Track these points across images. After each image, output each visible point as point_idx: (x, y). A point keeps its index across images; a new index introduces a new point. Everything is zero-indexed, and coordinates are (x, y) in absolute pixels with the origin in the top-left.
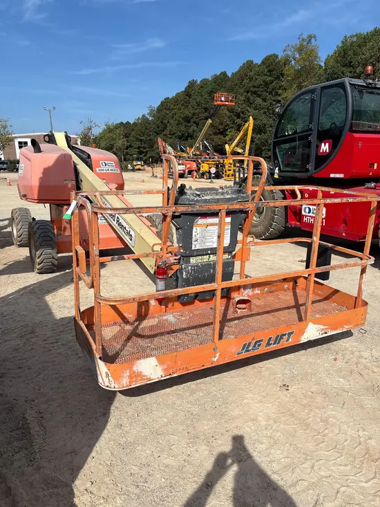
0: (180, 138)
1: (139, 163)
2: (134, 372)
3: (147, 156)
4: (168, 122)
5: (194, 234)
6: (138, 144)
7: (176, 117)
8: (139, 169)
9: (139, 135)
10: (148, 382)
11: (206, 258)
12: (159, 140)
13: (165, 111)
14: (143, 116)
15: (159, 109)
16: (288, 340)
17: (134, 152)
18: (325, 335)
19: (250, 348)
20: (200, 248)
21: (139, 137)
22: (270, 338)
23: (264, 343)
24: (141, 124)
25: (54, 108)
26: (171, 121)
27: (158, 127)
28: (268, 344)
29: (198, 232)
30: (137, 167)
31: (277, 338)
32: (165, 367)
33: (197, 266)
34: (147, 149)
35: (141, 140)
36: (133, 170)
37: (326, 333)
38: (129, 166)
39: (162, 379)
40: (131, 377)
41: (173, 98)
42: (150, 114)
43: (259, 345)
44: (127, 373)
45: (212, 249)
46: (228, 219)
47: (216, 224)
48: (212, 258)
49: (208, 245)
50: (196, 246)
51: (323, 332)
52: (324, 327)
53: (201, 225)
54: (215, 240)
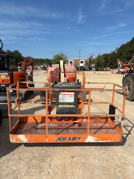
0: (127, 59)
1: (109, 68)
2: (17, 138)
3: (114, 65)
4: (123, 53)
5: (59, 97)
6: (110, 61)
7: (126, 51)
8: (109, 70)
9: (111, 58)
10: (23, 142)
11: (65, 106)
12: (118, 60)
13: (122, 49)
14: (114, 51)
15: (120, 48)
16: (79, 140)
17: (109, 64)
18: (97, 142)
19: (61, 140)
20: (62, 102)
21: (111, 59)
22: (70, 138)
23: (67, 139)
24: (112, 54)
25: (81, 50)
26: (124, 53)
27: (119, 55)
28: (69, 140)
29: (61, 97)
30: (108, 70)
31: (73, 138)
32: (28, 139)
33: (61, 108)
34: (114, 63)
35: (112, 60)
36: (106, 71)
37: (98, 141)
38: (105, 69)
39: (27, 142)
40: (16, 139)
41: (126, 44)
42: (116, 51)
43: (65, 139)
44: (15, 138)
45: (66, 103)
46: (73, 93)
47: (68, 95)
48: (67, 106)
49: (65, 101)
50: (60, 101)
51: (97, 140)
52: (97, 139)
53: (62, 94)
54: (68, 100)
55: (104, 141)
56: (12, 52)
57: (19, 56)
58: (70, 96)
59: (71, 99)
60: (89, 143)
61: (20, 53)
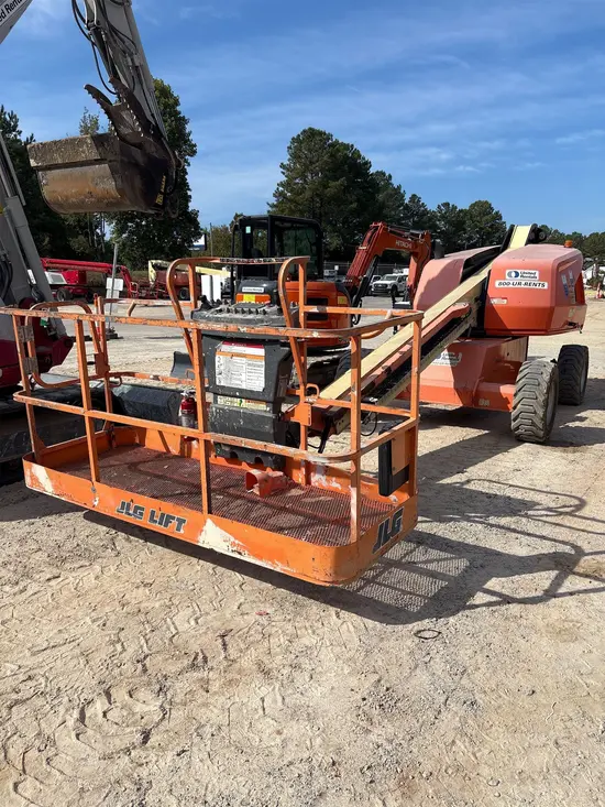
5: (217, 363)
11: (236, 402)
16: (178, 529)
18: (238, 556)
20: (226, 385)
22: (153, 513)
23: (147, 515)
28: (153, 519)
29: (222, 362)
31: (162, 516)
32: (53, 483)
33: (224, 410)
37: (240, 553)
43: (142, 514)
45: (241, 390)
46: (261, 352)
47: (244, 356)
48: (245, 404)
49: (235, 383)
50: (221, 381)
51: (235, 549)
52: (237, 542)
53: (224, 353)
54: (243, 377)
55: (261, 558)
56: (461, 211)
57: (491, 227)
58: (249, 365)
59: (254, 376)
60: (211, 551)
61: (497, 213)
